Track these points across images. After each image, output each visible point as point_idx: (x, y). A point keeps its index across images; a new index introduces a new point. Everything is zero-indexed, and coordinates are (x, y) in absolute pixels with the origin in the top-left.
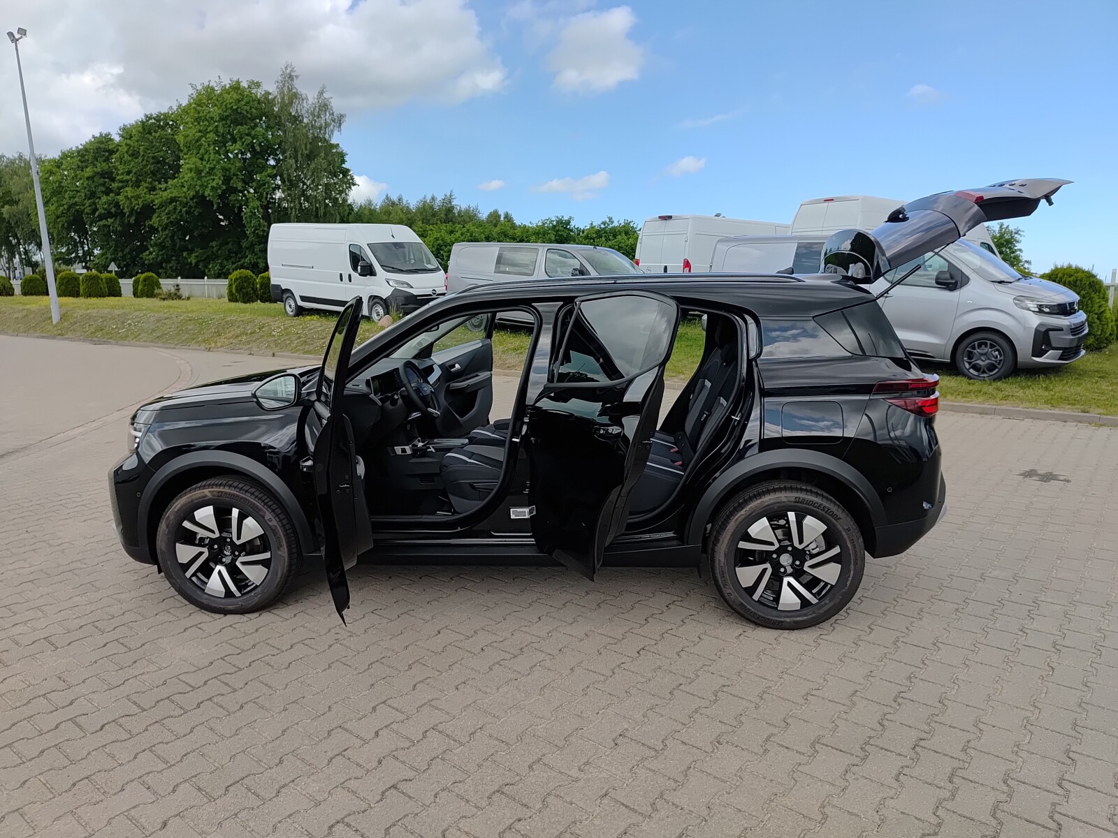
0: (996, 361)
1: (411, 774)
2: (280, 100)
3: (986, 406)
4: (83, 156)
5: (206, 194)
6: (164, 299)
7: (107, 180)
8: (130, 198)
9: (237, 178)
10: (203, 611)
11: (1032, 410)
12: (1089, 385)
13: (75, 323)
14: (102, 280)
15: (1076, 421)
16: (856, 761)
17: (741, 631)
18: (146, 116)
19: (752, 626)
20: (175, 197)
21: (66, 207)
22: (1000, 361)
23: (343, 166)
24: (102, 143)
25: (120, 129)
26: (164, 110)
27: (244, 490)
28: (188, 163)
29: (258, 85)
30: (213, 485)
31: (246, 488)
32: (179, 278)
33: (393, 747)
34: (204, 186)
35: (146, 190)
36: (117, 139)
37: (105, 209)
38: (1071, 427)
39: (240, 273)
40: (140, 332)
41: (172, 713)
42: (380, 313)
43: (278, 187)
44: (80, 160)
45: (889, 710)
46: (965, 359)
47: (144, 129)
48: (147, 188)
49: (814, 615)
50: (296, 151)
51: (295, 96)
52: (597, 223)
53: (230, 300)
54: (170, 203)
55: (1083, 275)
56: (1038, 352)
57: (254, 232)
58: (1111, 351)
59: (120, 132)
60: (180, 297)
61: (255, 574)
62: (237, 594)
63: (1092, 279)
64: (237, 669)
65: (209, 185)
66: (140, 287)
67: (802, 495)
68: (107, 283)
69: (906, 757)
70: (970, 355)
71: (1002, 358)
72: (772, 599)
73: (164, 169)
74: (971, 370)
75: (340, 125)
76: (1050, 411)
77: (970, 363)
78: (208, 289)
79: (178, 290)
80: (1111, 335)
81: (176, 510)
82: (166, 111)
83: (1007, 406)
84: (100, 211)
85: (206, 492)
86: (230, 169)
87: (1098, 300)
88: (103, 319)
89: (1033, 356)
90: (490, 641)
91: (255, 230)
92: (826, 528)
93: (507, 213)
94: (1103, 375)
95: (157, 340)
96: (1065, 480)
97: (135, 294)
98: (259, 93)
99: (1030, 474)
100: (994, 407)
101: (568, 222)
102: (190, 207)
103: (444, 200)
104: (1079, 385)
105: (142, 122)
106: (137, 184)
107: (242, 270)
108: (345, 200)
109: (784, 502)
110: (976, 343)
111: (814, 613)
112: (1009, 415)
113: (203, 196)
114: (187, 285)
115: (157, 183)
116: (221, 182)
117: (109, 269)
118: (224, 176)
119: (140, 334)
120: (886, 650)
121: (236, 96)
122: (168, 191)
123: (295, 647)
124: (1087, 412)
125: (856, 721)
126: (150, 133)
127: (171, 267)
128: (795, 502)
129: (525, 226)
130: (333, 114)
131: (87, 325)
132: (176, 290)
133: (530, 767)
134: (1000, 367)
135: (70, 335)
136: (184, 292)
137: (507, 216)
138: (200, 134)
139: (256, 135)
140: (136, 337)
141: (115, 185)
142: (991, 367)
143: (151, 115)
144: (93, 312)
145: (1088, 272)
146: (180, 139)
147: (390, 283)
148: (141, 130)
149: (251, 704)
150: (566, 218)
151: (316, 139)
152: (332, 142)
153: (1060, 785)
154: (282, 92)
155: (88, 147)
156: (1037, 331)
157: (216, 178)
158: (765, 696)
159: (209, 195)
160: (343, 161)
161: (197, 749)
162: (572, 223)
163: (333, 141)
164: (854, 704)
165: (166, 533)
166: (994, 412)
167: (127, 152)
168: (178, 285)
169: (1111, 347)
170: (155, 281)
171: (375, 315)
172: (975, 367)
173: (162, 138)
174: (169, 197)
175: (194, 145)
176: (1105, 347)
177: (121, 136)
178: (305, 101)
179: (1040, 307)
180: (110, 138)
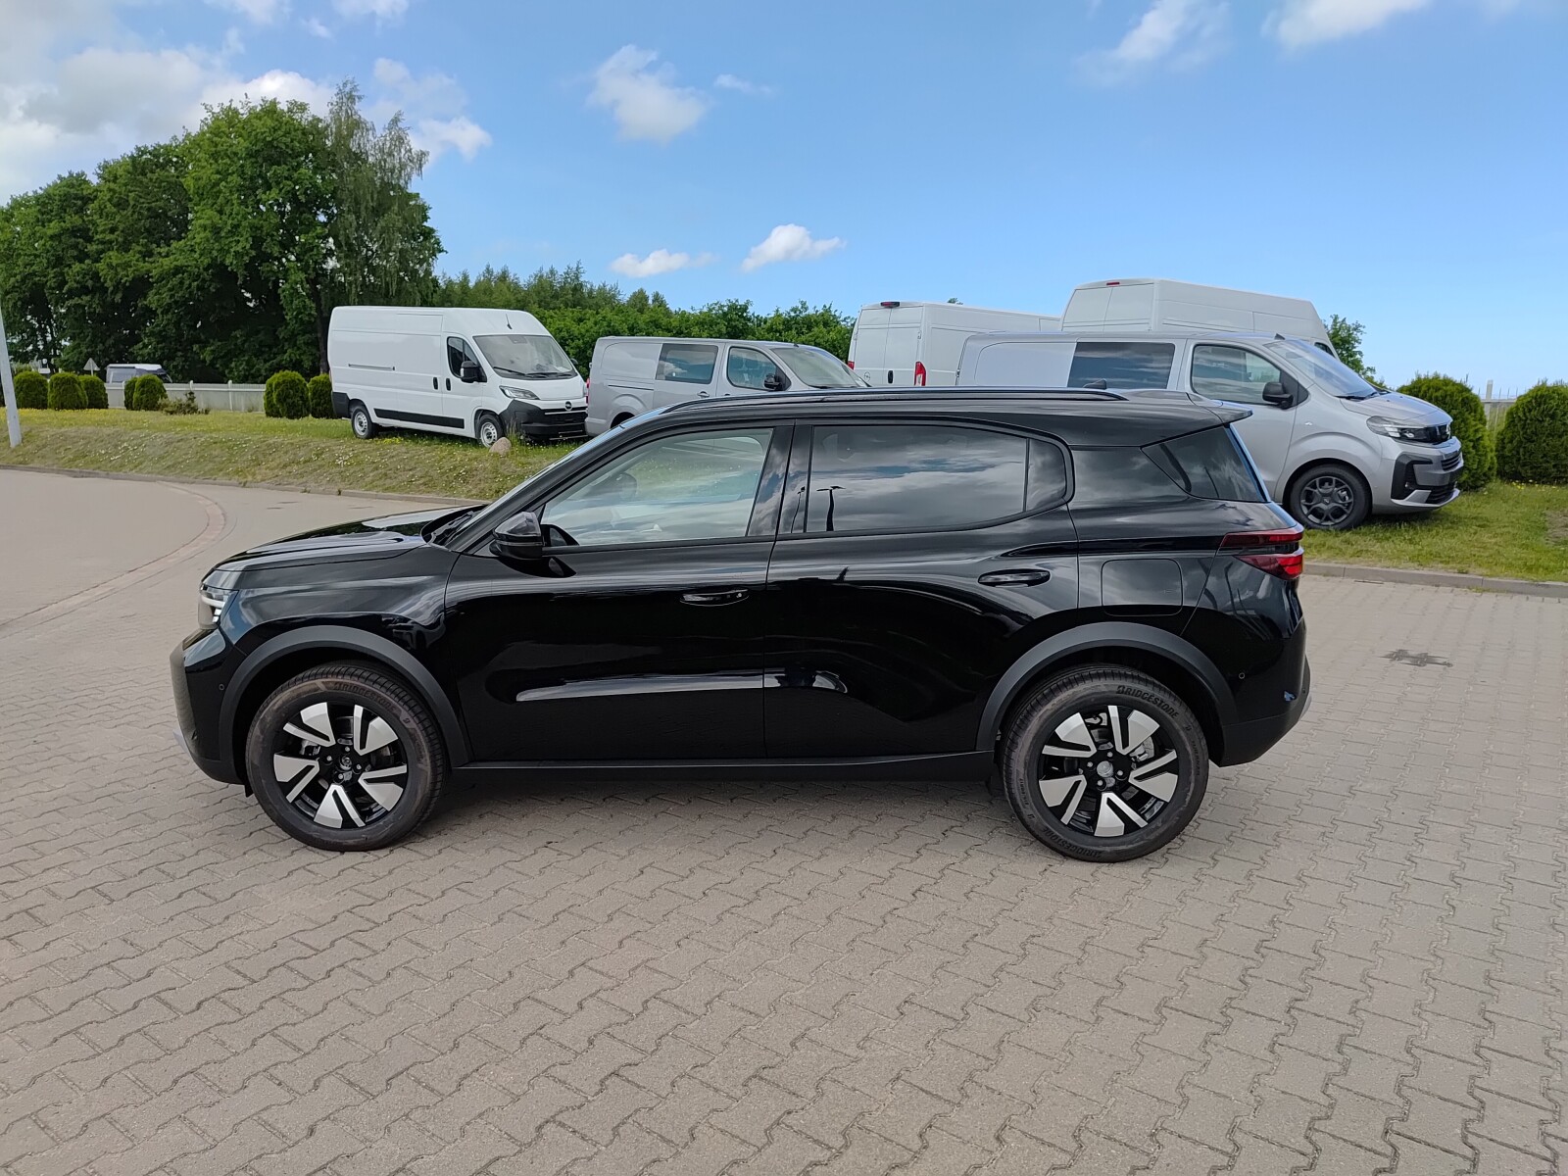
0: (1343, 505)
1: (636, 1057)
2: (334, 130)
3: (1332, 564)
4: (44, 204)
5: (227, 262)
6: (172, 413)
7: (81, 240)
8: (115, 265)
9: (272, 240)
10: (310, 847)
11: (1393, 570)
12: (1466, 538)
13: (44, 446)
14: (79, 384)
15: (1450, 585)
16: (1217, 1028)
17: (1045, 865)
18: (138, 149)
19: (1059, 858)
20: (182, 267)
21: (18, 277)
22: (1349, 504)
23: (425, 224)
24: (72, 186)
25: (99, 167)
26: (165, 141)
27: (371, 680)
28: (201, 217)
29: (303, 108)
30: (327, 674)
31: (374, 677)
32: (192, 382)
33: (606, 1022)
34: (223, 251)
35: (138, 255)
36: (94, 180)
37: (78, 282)
38: (1445, 594)
39: (283, 376)
40: (142, 459)
41: (293, 985)
42: (493, 435)
43: (330, 253)
44: (39, 210)
45: (1251, 963)
46: (1303, 501)
47: (134, 166)
48: (140, 252)
49: (1142, 842)
50: (357, 202)
51: (356, 125)
52: (785, 309)
53: (268, 414)
54: (174, 275)
55: (1454, 389)
56: (1399, 492)
57: (296, 317)
58: (1490, 491)
59: (99, 172)
60: (194, 410)
61: (385, 796)
62: (360, 823)
63: (1465, 395)
64: (373, 925)
65: (232, 250)
66: (136, 395)
67: (1127, 684)
68: (87, 389)
69: (1280, 1022)
70: (1309, 497)
71: (1352, 500)
72: (1085, 821)
73: (165, 226)
74: (1311, 517)
75: (421, 166)
76: (1416, 572)
77: (1308, 507)
78: (234, 397)
79: (192, 399)
80: (1490, 469)
81: (275, 707)
82: (168, 143)
83: (1360, 564)
84: (69, 284)
85: (319, 683)
86: (262, 227)
87: (1473, 423)
88: (87, 441)
89: (1394, 496)
90: (713, 883)
91: (298, 314)
92: (1158, 726)
93: (657, 294)
94: (1484, 524)
95: (167, 471)
96: (1444, 664)
97: (129, 405)
98: (305, 119)
99: (1399, 655)
100: (1344, 566)
101: (745, 309)
102: (204, 280)
103: (567, 273)
104: (1453, 536)
105: (132, 157)
106: (125, 247)
107: (287, 371)
108: (428, 273)
109: (1104, 692)
110: (1317, 480)
111: (1142, 840)
112: (1363, 577)
113: (223, 267)
114: (205, 393)
115: (154, 245)
116: (248, 246)
117: (85, 368)
118: (253, 237)
119: (141, 463)
120: (1238, 888)
121: (269, 122)
122: (171, 257)
123: (449, 893)
124: (1466, 573)
125: (1211, 979)
126: (144, 174)
127: (174, 367)
128: (1118, 692)
129: (684, 313)
130: (410, 151)
131: (62, 449)
132: (190, 399)
133: (793, 1044)
134: (1349, 512)
135: (36, 464)
136: (200, 403)
137: (657, 298)
138: (219, 176)
139: (299, 178)
140: (136, 467)
141: (92, 248)
142: (1337, 513)
143: (146, 147)
144: (71, 431)
145: (1460, 385)
146: (189, 183)
147: (507, 392)
148: (131, 169)
149: (400, 971)
150: (742, 302)
151: (387, 186)
152: (409, 191)
153: (1477, 1054)
154: (337, 120)
155: (51, 191)
156: (1398, 464)
157: (241, 239)
158: (1088, 948)
159: (231, 263)
160: (425, 218)
161: (337, 1031)
162: (750, 310)
163: (411, 189)
164: (1205, 957)
165: (261, 740)
166: (1344, 573)
167: (110, 200)
168: (191, 393)
169: (1490, 485)
170: (158, 386)
171: (485, 437)
172: (1316, 513)
173: (162, 182)
174: (172, 266)
175: (209, 192)
176: (1482, 486)
177: (100, 176)
178: (371, 132)
179: (1402, 431)
180: (84, 180)
